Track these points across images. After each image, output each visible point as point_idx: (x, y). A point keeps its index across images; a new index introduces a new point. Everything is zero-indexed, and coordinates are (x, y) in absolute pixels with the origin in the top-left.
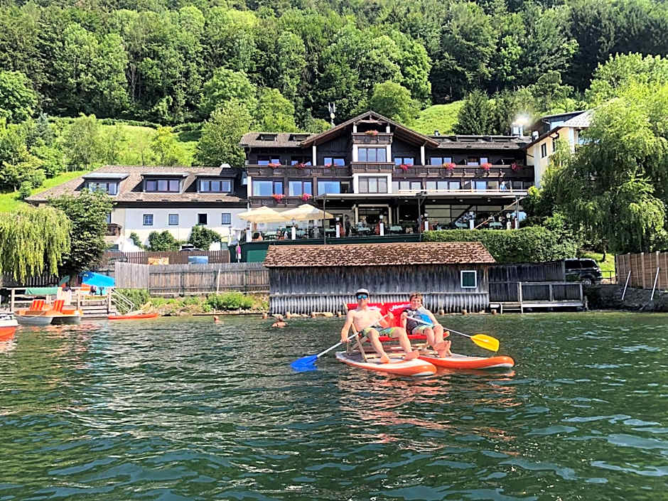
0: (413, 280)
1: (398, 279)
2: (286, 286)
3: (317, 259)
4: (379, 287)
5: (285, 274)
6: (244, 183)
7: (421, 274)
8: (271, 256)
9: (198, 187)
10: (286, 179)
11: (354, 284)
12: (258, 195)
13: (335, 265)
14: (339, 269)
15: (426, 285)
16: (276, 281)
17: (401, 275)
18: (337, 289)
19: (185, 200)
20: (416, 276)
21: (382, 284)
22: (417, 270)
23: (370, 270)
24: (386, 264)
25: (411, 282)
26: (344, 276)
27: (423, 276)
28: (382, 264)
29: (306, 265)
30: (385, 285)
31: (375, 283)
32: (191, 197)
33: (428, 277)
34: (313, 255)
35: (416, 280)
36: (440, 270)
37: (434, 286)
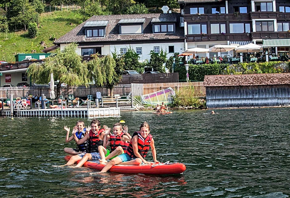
0: (270, 92)
1: (264, 91)
2: (213, 95)
3: (228, 82)
4: (255, 95)
5: (213, 90)
6: (182, 26)
7: (274, 89)
8: (206, 81)
9: (153, 30)
10: (209, 22)
11: (244, 94)
12: (192, 33)
13: (235, 85)
14: (237, 87)
15: (276, 94)
16: (209, 93)
17: (265, 89)
18: (236, 96)
19: (146, 38)
20: (271, 90)
21: (256, 94)
22: (272, 88)
23: (251, 88)
24: (258, 84)
25: (269, 93)
26: (240, 90)
27: (275, 90)
28: (256, 85)
29: (222, 86)
30: (258, 94)
31: (253, 93)
32: (149, 36)
33: (277, 90)
34: (225, 80)
35: (272, 91)
36: (282, 87)
37: (279, 94)
